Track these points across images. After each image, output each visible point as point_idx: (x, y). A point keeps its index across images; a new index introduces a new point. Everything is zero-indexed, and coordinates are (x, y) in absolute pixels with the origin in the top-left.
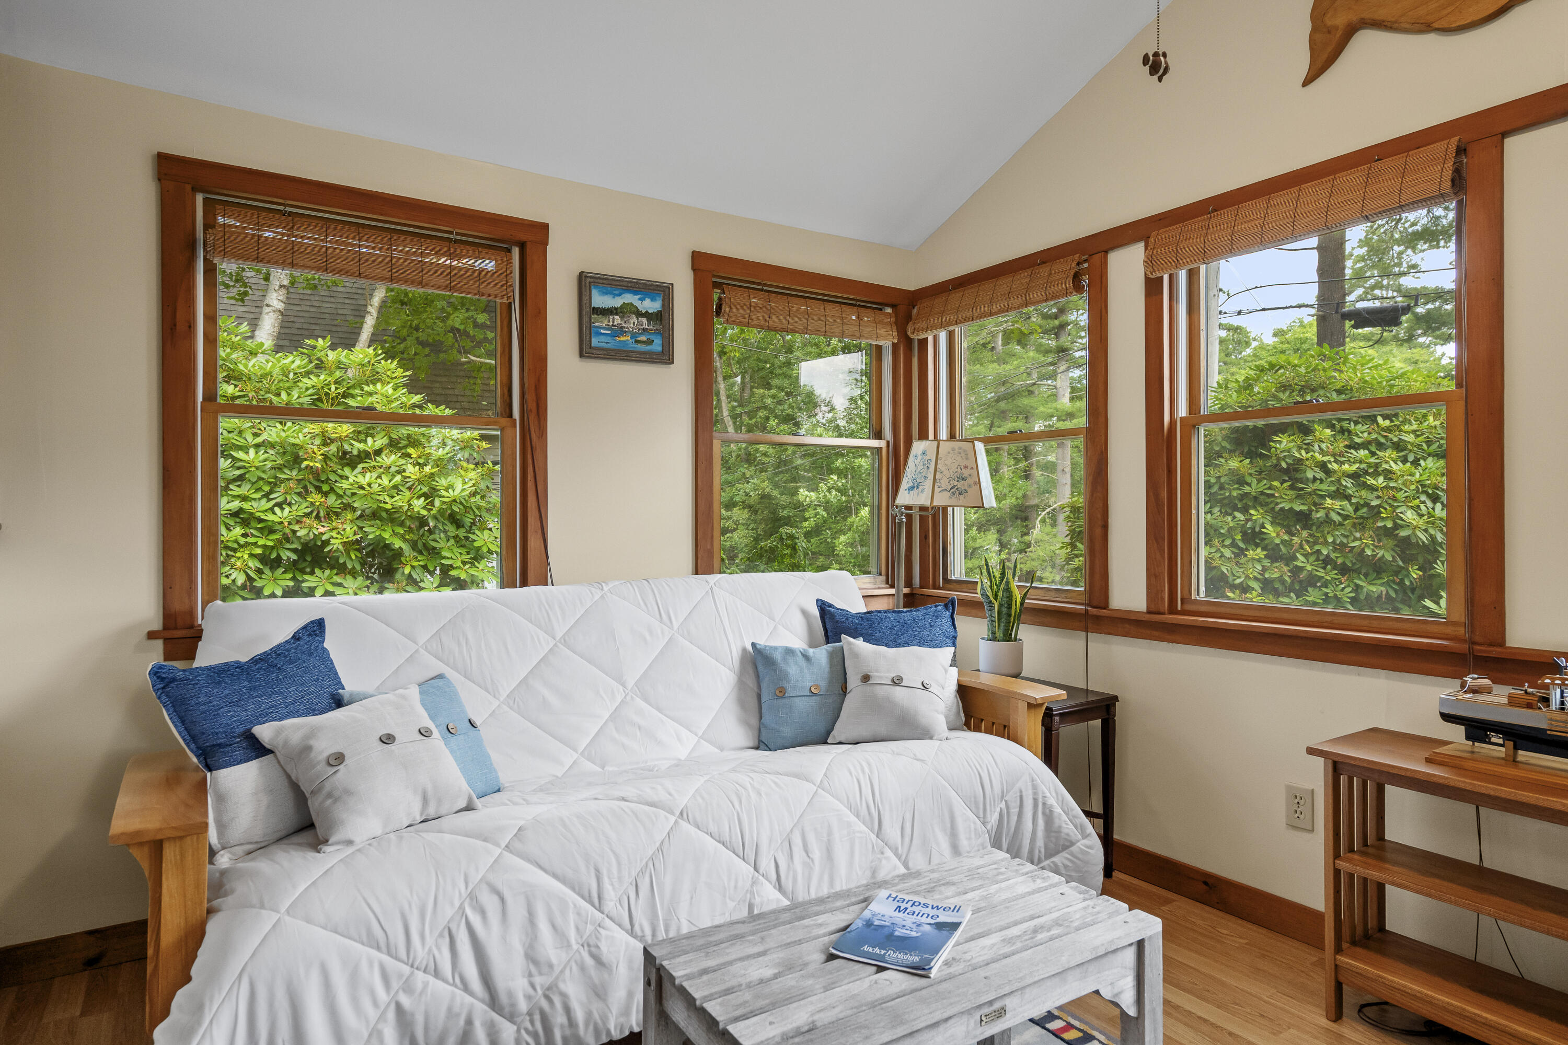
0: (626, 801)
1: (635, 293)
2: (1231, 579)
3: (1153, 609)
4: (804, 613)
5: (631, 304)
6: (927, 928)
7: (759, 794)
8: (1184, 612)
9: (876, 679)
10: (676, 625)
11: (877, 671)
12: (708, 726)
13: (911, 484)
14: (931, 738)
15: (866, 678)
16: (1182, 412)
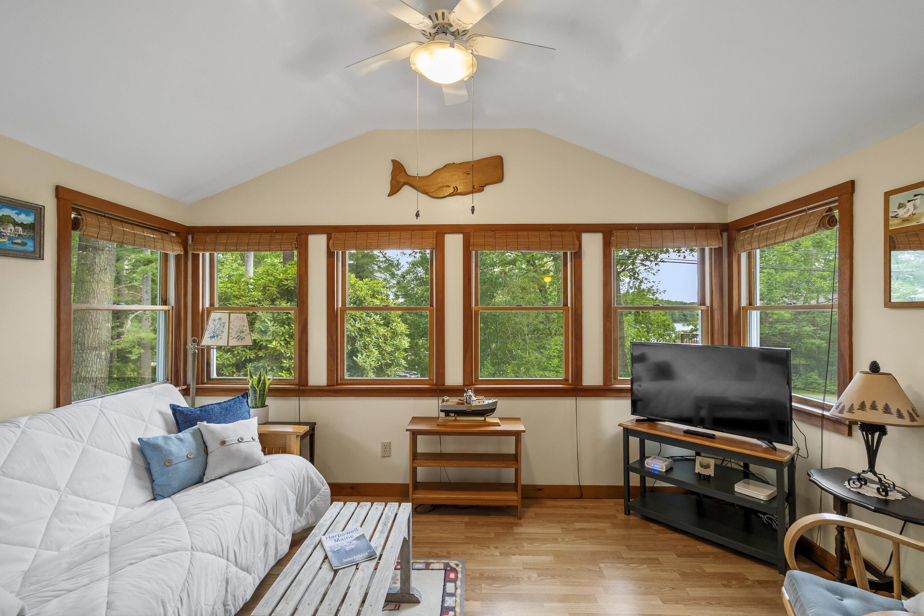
0: (156, 556)
1: (13, 208)
2: (284, 355)
3: (330, 384)
4: (161, 413)
5: (9, 216)
6: (355, 542)
7: (222, 520)
8: (341, 384)
9: (229, 441)
10: (85, 440)
11: (228, 437)
12: (121, 497)
13: (212, 335)
14: (260, 464)
15: (223, 443)
16: (340, 305)
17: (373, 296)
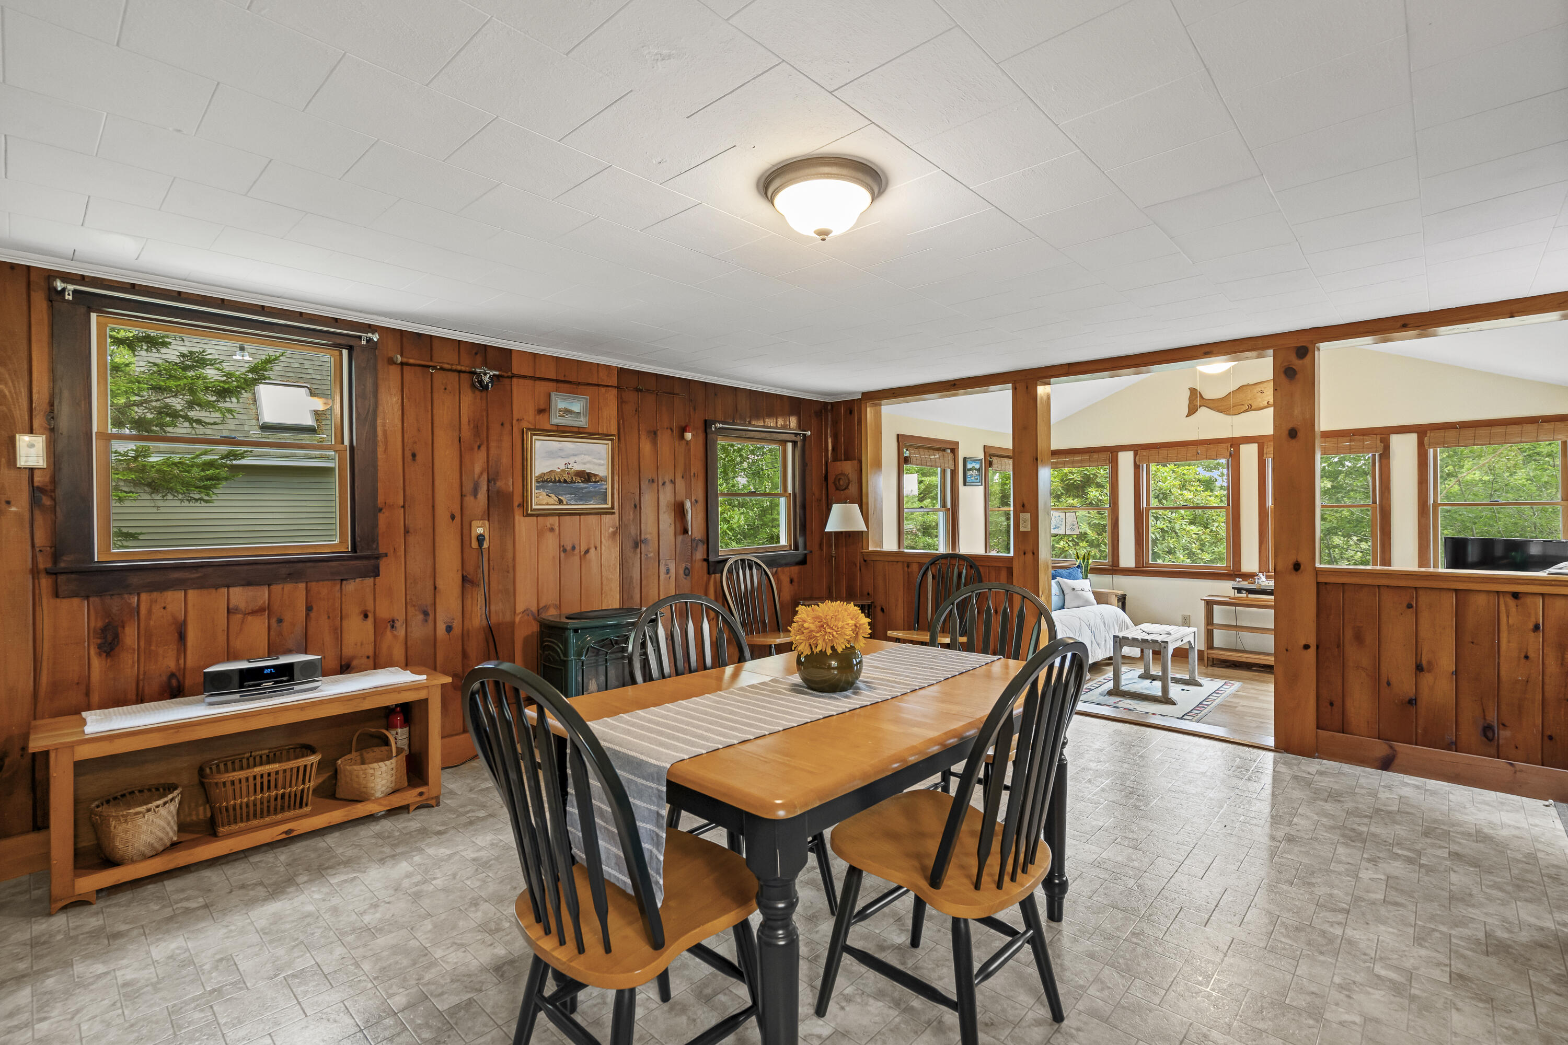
3: (1137, 567)
8: (1146, 568)
14: (1096, 607)
15: (1074, 589)
16: (1145, 505)
17: (1183, 487)
